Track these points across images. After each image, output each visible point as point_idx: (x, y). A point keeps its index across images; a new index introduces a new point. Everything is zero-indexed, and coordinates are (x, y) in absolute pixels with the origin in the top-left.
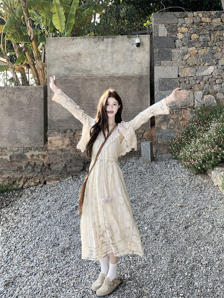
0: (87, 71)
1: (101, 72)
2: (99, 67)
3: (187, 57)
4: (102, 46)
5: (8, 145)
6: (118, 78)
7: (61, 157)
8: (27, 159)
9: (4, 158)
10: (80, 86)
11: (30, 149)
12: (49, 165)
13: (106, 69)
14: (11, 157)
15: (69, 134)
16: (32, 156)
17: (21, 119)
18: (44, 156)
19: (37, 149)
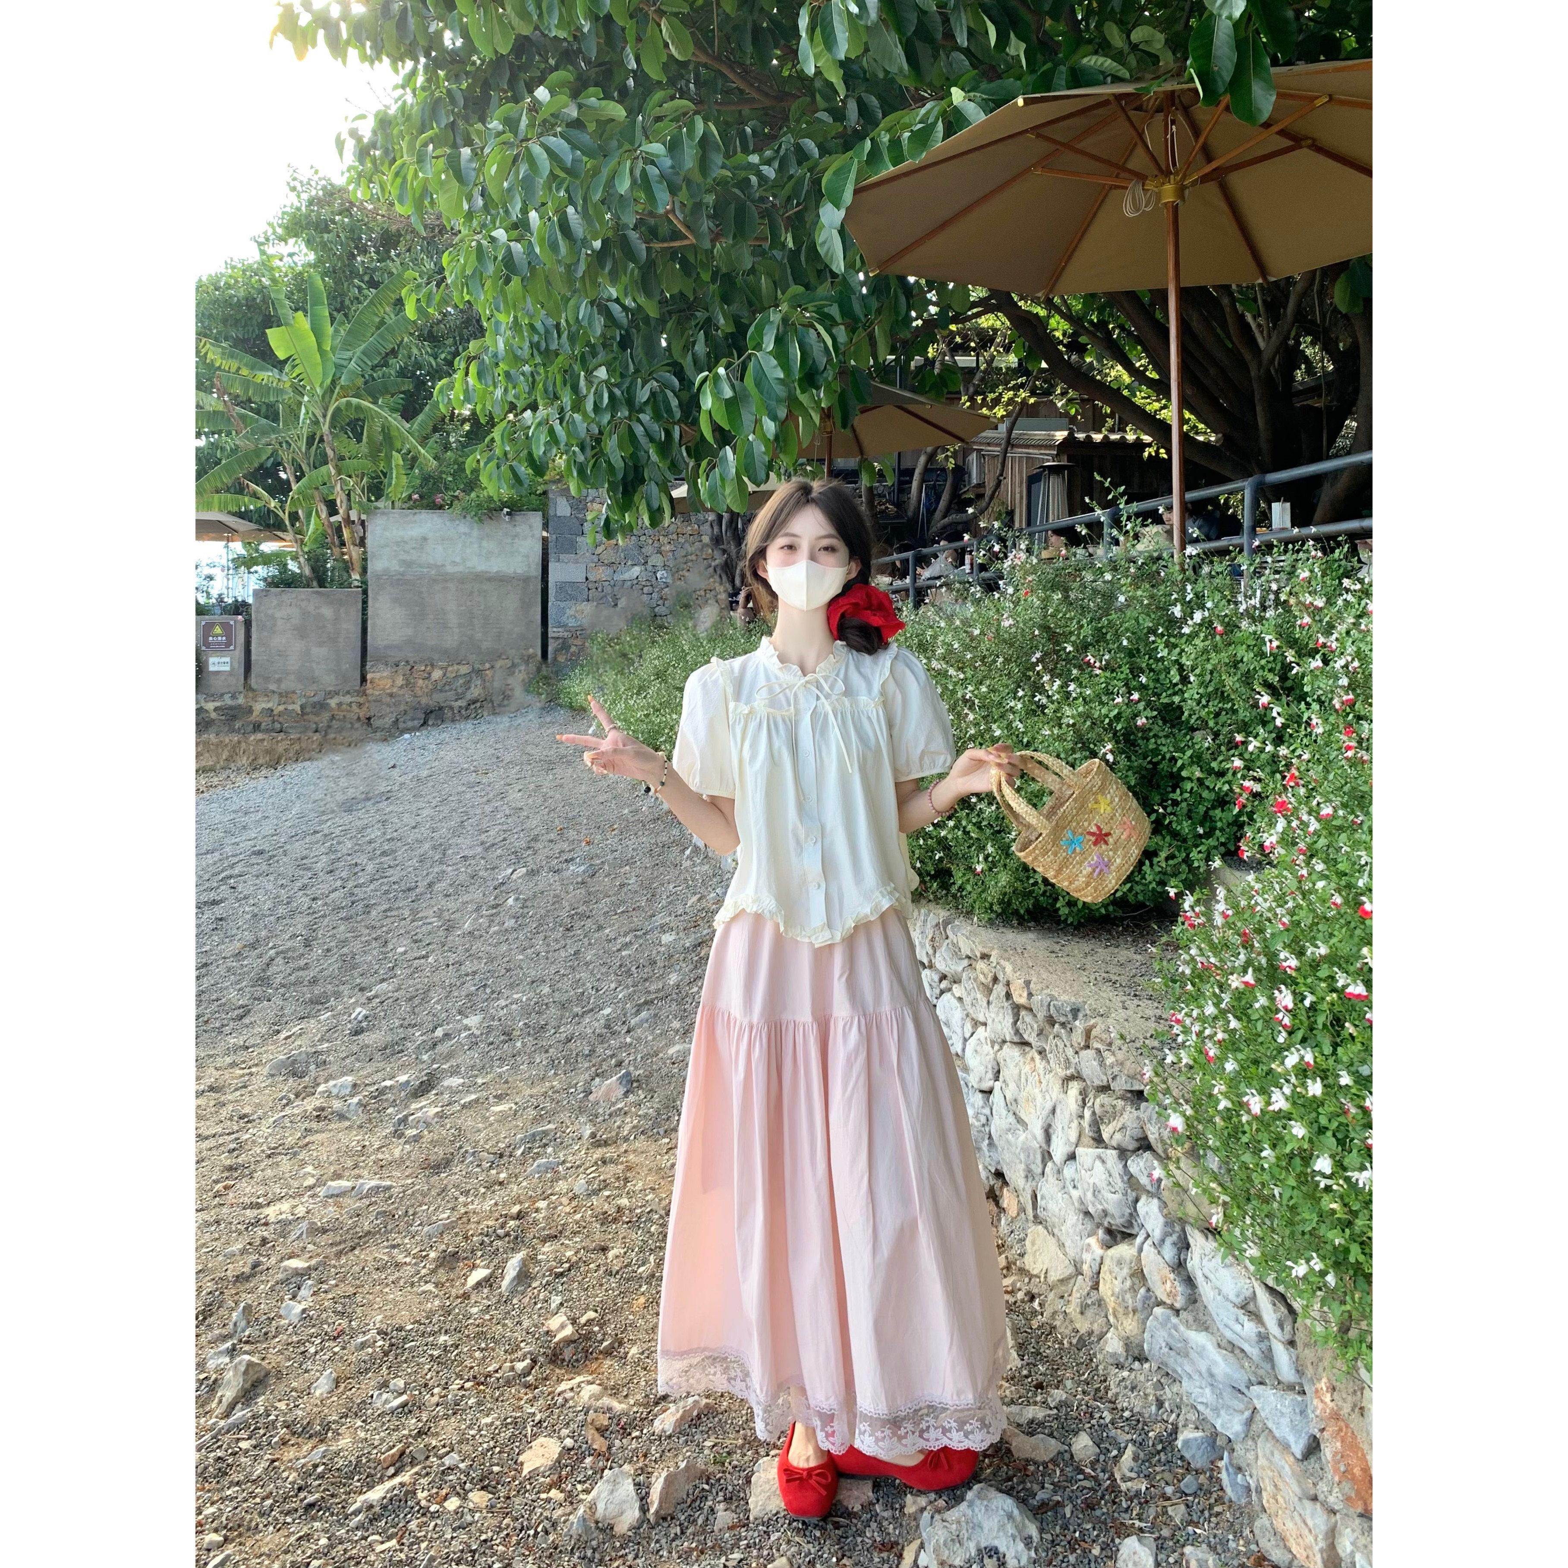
0: (436, 566)
1: (460, 569)
2: (458, 560)
3: (599, 550)
4: (463, 528)
5: (298, 687)
6: (489, 579)
7: (388, 705)
8: (331, 709)
9: (290, 707)
10: (424, 589)
11: (337, 693)
12: (369, 719)
13: (469, 564)
14: (302, 707)
15: (403, 668)
16: (340, 704)
17: (321, 644)
18: (360, 705)
19: (348, 693)
